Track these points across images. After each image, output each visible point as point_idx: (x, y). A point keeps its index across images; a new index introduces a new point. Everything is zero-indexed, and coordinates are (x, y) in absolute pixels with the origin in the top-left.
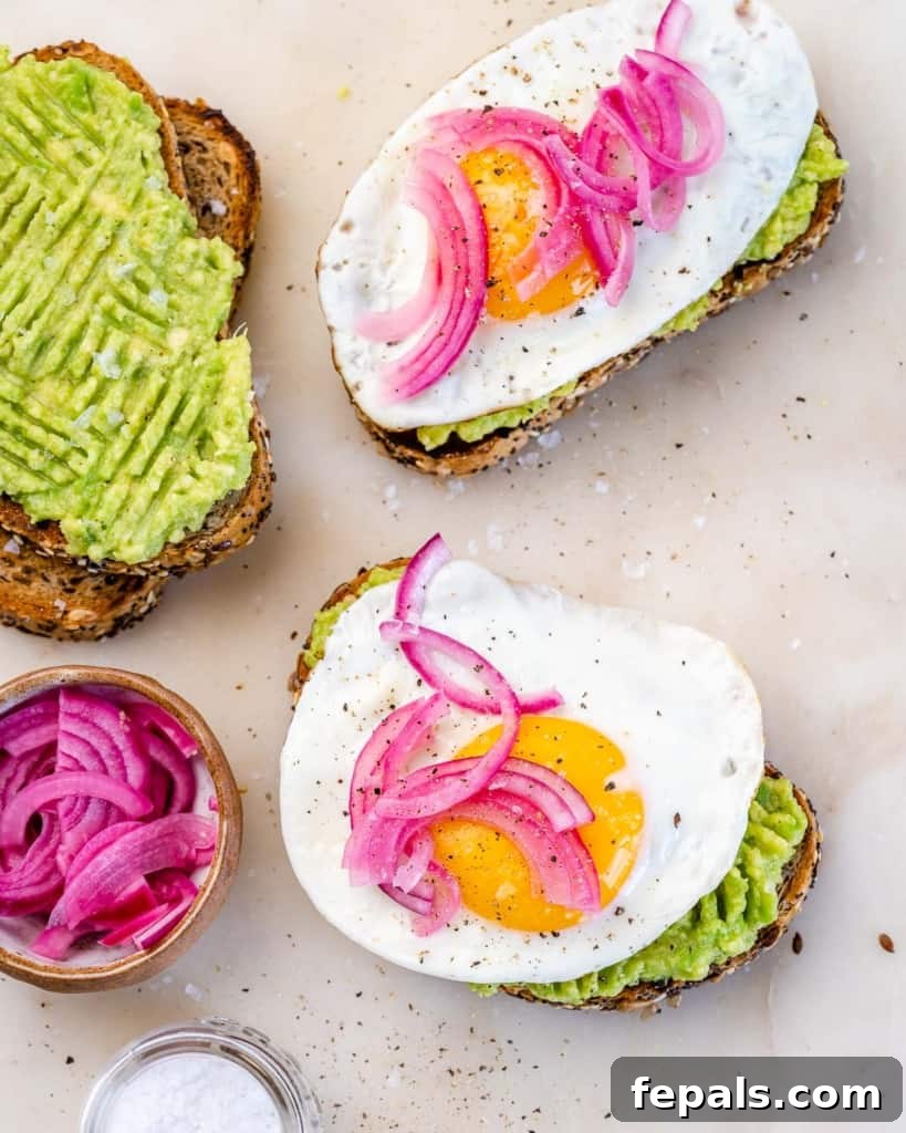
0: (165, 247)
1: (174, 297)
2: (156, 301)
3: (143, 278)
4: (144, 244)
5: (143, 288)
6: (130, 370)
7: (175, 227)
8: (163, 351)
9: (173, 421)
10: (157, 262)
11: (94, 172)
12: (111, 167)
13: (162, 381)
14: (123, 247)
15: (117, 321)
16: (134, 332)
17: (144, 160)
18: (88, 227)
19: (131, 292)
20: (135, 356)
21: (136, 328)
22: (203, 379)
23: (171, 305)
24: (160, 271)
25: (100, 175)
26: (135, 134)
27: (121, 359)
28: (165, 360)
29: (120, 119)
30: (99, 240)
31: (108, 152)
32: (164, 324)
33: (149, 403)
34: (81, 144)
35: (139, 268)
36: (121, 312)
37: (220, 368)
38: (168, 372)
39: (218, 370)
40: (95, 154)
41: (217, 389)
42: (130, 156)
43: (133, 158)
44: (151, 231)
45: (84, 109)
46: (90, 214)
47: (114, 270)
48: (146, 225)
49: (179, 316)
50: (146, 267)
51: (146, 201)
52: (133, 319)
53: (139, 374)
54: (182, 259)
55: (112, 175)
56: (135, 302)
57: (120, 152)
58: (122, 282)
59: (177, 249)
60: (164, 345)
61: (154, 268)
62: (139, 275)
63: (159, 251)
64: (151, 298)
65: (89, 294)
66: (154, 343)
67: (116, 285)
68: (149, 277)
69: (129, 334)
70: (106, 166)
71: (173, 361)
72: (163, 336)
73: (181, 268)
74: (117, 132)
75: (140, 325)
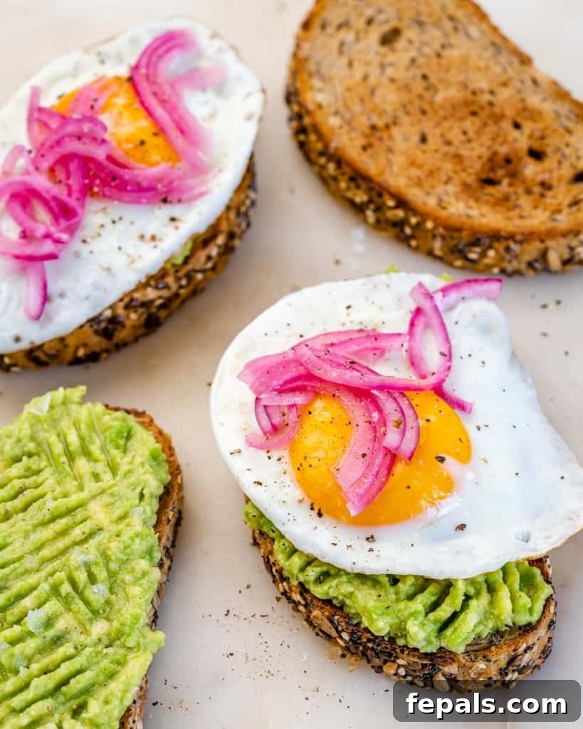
0: (125, 558)
1: (113, 597)
2: (97, 594)
3: (95, 572)
4: (108, 548)
5: (92, 579)
6: (51, 633)
7: (139, 546)
8: (85, 631)
9: (65, 682)
10: (113, 566)
11: (100, 487)
12: (114, 489)
13: (72, 651)
14: (93, 543)
15: (60, 595)
16: (70, 610)
17: (142, 496)
18: (74, 523)
19: (81, 577)
20: (60, 625)
21: (72, 607)
22: (105, 663)
23: (108, 602)
24: (112, 575)
25: (103, 492)
26: (144, 473)
27: (49, 623)
28: (82, 638)
29: (138, 460)
30: (77, 533)
31: (118, 478)
32: (95, 613)
33: (52, 662)
34: (100, 467)
35: (96, 564)
36: (66, 588)
37: (122, 661)
38: (79, 649)
39: (121, 663)
40: (107, 477)
41: (111, 676)
42: (133, 487)
43: (134, 490)
44: (119, 541)
45: (117, 447)
46: (80, 514)
47: (76, 557)
48: (118, 536)
49: (110, 612)
50: (102, 564)
51: (127, 521)
52: (73, 598)
53: (58, 641)
54: (133, 571)
55: (112, 495)
56: (81, 586)
57: (126, 483)
58: (77, 569)
59: (133, 563)
60: (88, 627)
61: (108, 571)
62: (94, 569)
63: (117, 559)
64: (95, 588)
65: (49, 567)
66: (81, 623)
67: (72, 568)
68: (101, 574)
69: (65, 609)
70: (110, 487)
71: (88, 641)
72: (91, 621)
73: (128, 578)
74: (131, 467)
75: (77, 604)
